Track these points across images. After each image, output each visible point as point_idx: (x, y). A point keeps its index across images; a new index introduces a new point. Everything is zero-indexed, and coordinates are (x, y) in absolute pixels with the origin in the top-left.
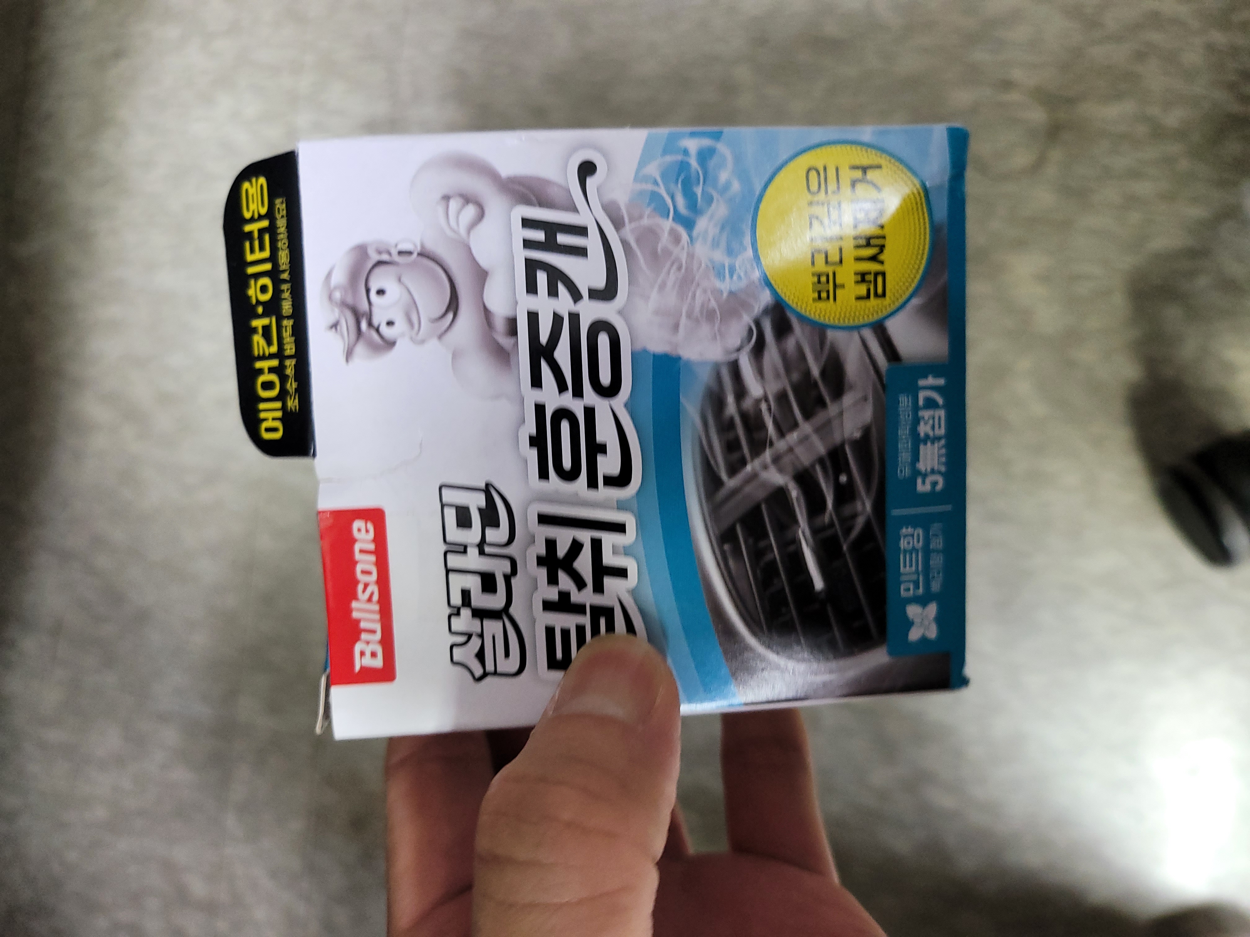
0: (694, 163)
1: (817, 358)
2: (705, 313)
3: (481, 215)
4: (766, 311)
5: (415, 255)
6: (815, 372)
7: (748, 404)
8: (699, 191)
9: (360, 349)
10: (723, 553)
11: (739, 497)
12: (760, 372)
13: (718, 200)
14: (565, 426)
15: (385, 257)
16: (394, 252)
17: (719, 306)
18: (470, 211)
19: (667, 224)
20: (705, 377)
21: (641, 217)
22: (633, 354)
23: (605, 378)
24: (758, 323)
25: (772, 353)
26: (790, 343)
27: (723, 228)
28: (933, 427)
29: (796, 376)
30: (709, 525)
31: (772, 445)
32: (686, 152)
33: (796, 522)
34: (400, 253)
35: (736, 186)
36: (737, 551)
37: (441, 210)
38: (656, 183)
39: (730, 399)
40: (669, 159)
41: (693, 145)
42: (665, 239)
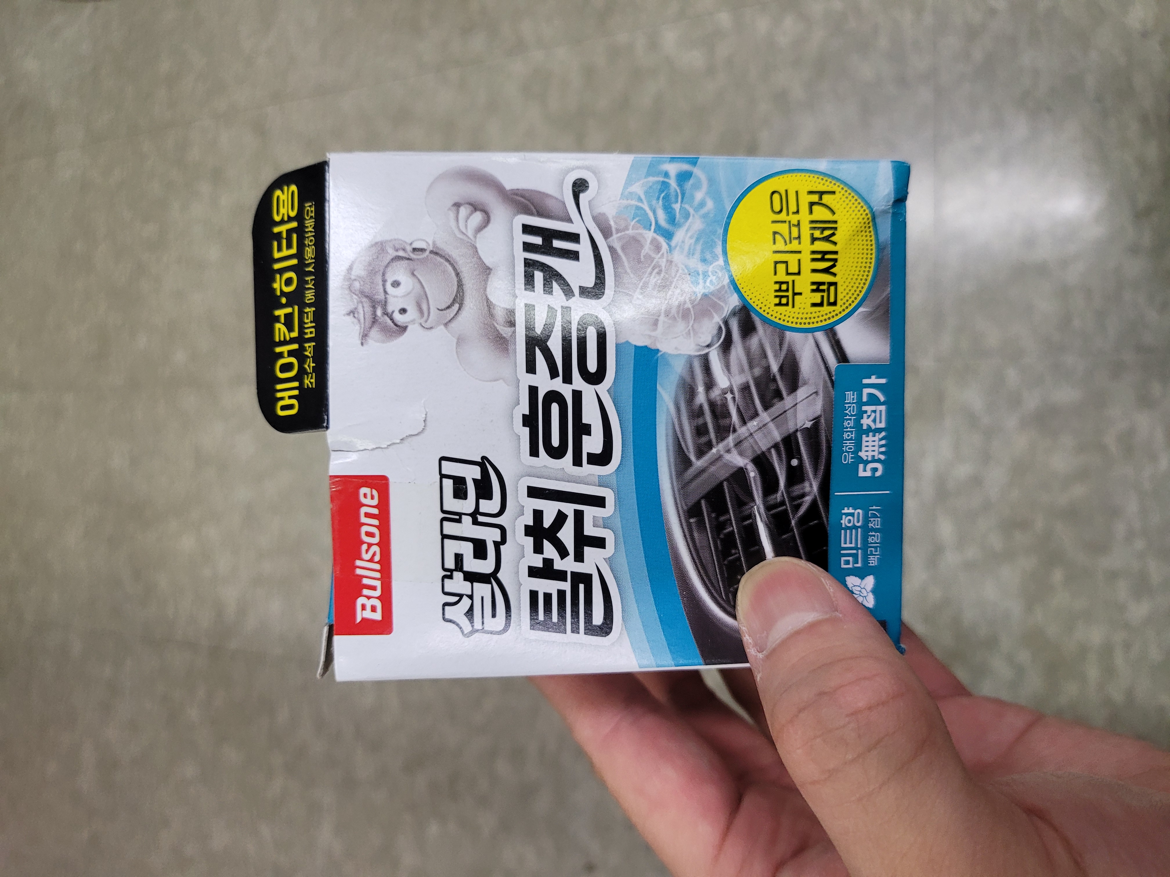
0: (673, 183)
1: (776, 356)
2: (681, 312)
3: (487, 221)
4: (734, 313)
5: (427, 252)
6: (775, 368)
7: (715, 394)
8: (677, 207)
9: (374, 333)
10: (689, 525)
11: (705, 475)
12: (727, 366)
13: (693, 216)
14: (555, 408)
15: (401, 253)
16: (409, 249)
17: (693, 307)
18: (478, 217)
19: (650, 235)
20: (679, 368)
21: (626, 228)
22: (618, 346)
23: (592, 366)
24: (726, 323)
25: (738, 350)
26: (754, 341)
27: (698, 240)
28: (874, 421)
29: (757, 371)
30: (678, 499)
31: (735, 431)
32: (666, 175)
33: (753, 500)
34: (415, 250)
35: (710, 204)
36: (701, 524)
37: (452, 215)
38: (640, 200)
39: (701, 389)
40: (651, 179)
41: (673, 169)
42: (647, 249)
